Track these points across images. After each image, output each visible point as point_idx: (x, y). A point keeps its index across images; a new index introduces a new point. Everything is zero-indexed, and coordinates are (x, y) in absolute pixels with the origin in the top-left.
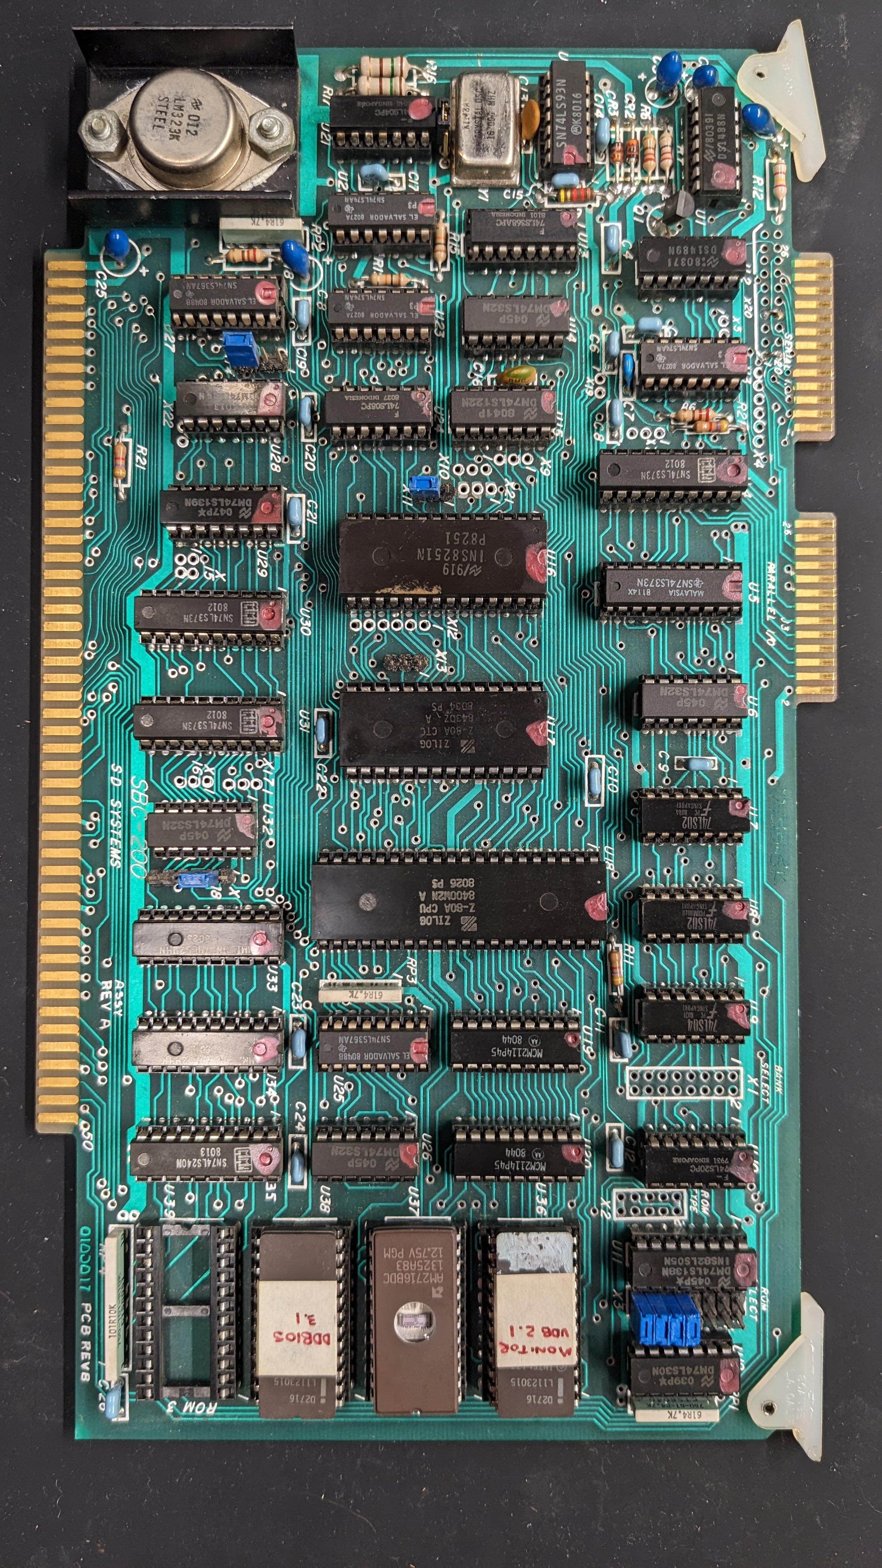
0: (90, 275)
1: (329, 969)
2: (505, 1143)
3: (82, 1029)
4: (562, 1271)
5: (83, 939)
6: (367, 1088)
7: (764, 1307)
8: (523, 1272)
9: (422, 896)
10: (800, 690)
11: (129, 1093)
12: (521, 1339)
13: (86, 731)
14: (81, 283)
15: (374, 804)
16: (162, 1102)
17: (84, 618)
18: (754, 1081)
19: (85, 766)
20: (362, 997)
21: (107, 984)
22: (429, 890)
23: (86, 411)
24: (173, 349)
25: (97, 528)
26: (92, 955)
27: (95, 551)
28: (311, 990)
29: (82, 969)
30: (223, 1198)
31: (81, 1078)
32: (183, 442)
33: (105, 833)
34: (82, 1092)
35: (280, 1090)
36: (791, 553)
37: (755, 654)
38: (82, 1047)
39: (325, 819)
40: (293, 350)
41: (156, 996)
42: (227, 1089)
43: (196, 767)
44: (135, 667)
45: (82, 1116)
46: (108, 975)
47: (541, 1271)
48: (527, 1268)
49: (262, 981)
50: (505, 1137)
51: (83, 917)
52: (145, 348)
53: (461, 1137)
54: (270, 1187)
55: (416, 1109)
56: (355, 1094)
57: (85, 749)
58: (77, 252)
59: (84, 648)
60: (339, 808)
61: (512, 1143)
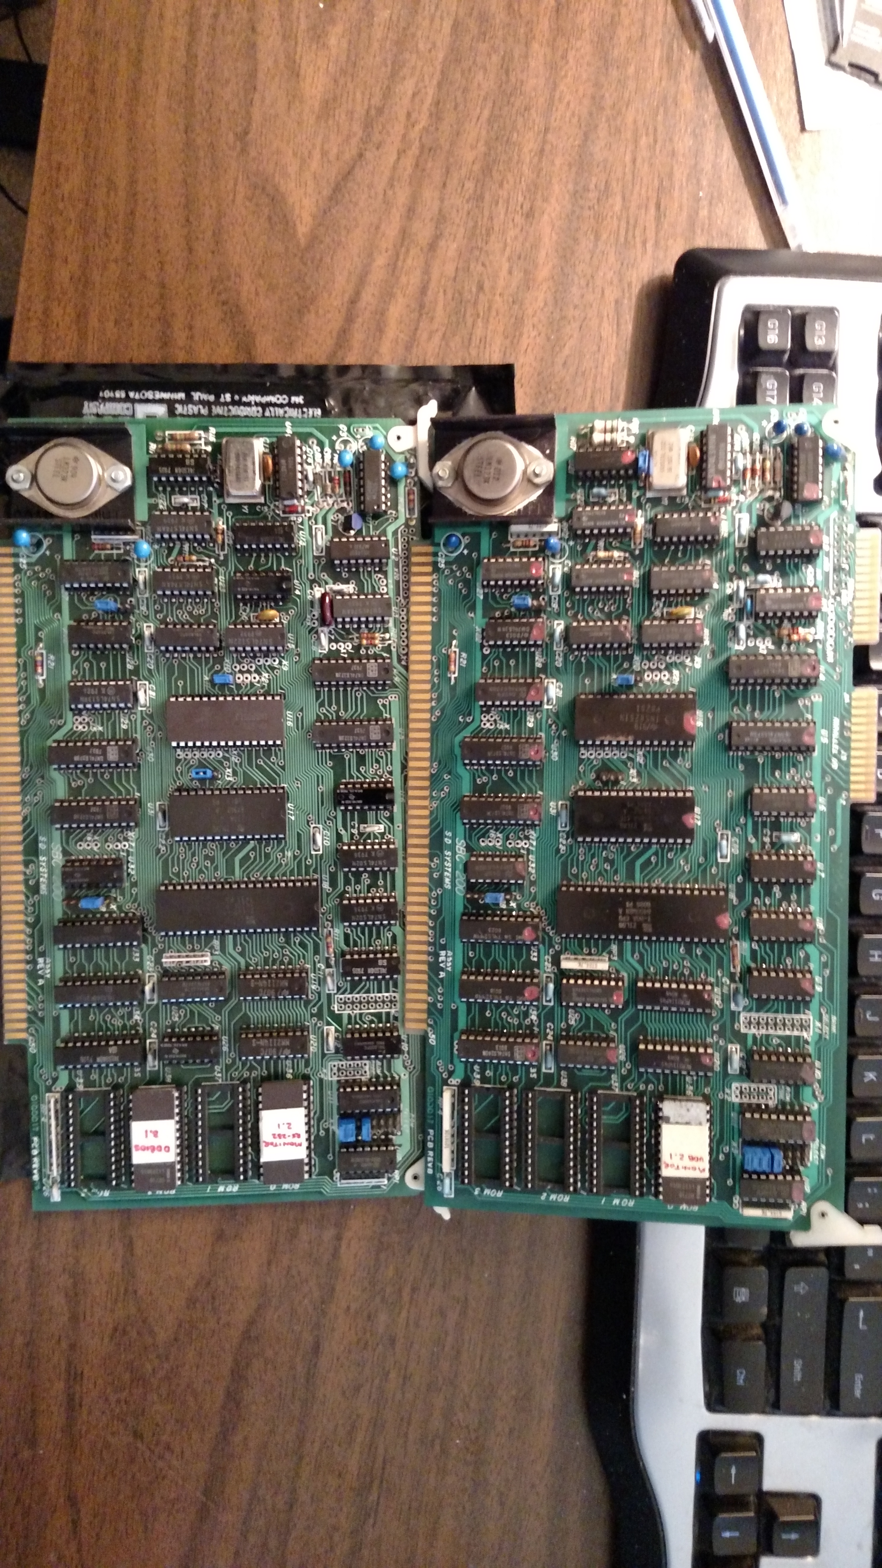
0: (435, 554)
1: (566, 949)
2: (667, 1052)
3: (430, 977)
4: (700, 1124)
5: (430, 928)
6: (588, 1018)
7: (823, 1156)
8: (677, 1123)
9: (620, 911)
10: (852, 795)
11: (455, 1013)
12: (676, 1161)
13: (431, 813)
14: (429, 559)
15: (593, 857)
16: (473, 1020)
17: (431, 749)
18: (818, 1024)
19: (431, 832)
20: (585, 966)
21: (443, 953)
22: (624, 908)
23: (433, 633)
24: (482, 597)
25: (439, 699)
26: (435, 936)
27: (437, 713)
28: (556, 962)
29: (430, 944)
30: (507, 1075)
31: (429, 1003)
32: (487, 651)
33: (441, 869)
34: (429, 1012)
35: (539, 1016)
36: (849, 713)
37: (824, 773)
38: (429, 987)
39: (565, 865)
40: (550, 597)
41: (470, 960)
42: (509, 1014)
43: (492, 834)
44: (459, 777)
45: (429, 1025)
46: (443, 947)
47: (687, 1123)
48: (680, 1120)
49: (529, 955)
50: (667, 1048)
51: (430, 915)
52: (466, 597)
53: (642, 1047)
54: (533, 1070)
55: (616, 1030)
56: (581, 1019)
57: (432, 822)
58: (428, 542)
59: (431, 767)
60: (572, 860)
61: (671, 1052)
